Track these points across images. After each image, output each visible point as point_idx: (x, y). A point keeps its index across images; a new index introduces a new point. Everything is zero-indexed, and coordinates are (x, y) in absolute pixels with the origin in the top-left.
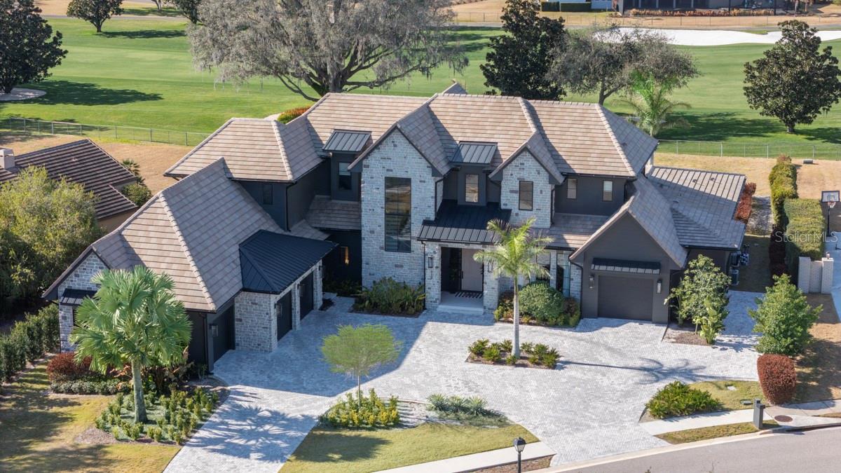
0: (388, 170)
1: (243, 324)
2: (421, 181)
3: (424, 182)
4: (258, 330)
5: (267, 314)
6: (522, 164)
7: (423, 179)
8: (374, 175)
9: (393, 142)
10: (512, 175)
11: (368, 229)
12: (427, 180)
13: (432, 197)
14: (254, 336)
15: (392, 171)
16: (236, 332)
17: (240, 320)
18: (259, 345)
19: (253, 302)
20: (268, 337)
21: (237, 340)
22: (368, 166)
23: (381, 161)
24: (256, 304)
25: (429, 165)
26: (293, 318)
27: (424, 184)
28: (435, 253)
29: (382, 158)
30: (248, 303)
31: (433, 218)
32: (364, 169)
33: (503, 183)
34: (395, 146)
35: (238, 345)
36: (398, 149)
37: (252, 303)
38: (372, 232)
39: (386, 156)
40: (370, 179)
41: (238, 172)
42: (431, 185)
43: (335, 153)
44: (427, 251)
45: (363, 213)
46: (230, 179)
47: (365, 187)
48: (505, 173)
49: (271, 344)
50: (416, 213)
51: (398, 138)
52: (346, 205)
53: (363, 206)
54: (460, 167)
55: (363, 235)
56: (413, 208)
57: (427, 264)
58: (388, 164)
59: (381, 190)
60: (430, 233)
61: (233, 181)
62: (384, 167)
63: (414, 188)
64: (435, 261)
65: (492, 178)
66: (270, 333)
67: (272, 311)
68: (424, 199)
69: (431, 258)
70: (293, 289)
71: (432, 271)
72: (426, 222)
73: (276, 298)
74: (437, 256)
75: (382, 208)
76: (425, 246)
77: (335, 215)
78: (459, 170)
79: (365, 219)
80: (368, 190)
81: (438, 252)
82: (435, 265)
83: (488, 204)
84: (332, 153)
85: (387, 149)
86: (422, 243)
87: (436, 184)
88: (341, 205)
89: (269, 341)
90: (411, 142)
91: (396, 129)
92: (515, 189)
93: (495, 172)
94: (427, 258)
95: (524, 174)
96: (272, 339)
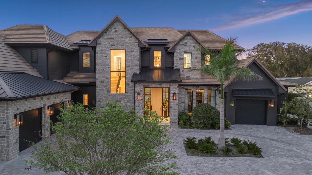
0: (112, 45)
2: (131, 51)
3: (133, 51)
6: (185, 43)
7: (132, 50)
8: (104, 49)
9: (115, 29)
10: (180, 49)
11: (100, 80)
12: (135, 51)
13: (138, 60)
15: (114, 45)
20: (5, 145)
22: (100, 44)
23: (108, 40)
25: (137, 41)
27: (134, 53)
28: (141, 91)
29: (108, 38)
31: (138, 72)
32: (98, 45)
33: (175, 54)
34: (116, 31)
36: (117, 33)
38: (103, 82)
39: (111, 37)
40: (101, 51)
41: (14, 41)
42: (137, 53)
43: (81, 46)
44: (136, 90)
45: (97, 72)
46: (6, 44)
47: (98, 56)
48: (176, 48)
49: (8, 152)
50: (128, 70)
51: (118, 26)
52: (87, 74)
53: (97, 67)
54: (151, 47)
55: (97, 85)
56: (127, 67)
57: (136, 98)
58: (112, 42)
59: (108, 57)
60: (138, 78)
61: (8, 45)
62: (109, 44)
63: (128, 56)
64: (141, 96)
65: (169, 50)
66: (7, 142)
67: (10, 121)
68: (133, 61)
69: (139, 94)
70: (43, 109)
71: (139, 102)
72: (135, 75)
73: (18, 109)
74: (142, 93)
75: (108, 68)
76: (135, 87)
77: (80, 78)
78: (150, 49)
79: (98, 75)
80: (100, 58)
81: (143, 90)
82: (141, 98)
83: (166, 67)
84: (79, 46)
85: (111, 33)
86: (134, 84)
87: (140, 53)
88: (84, 74)
89: (6, 150)
90: (126, 28)
91: (117, 20)
92: (182, 57)
93: (171, 48)
94: (136, 94)
95: (186, 49)
96: (10, 148)
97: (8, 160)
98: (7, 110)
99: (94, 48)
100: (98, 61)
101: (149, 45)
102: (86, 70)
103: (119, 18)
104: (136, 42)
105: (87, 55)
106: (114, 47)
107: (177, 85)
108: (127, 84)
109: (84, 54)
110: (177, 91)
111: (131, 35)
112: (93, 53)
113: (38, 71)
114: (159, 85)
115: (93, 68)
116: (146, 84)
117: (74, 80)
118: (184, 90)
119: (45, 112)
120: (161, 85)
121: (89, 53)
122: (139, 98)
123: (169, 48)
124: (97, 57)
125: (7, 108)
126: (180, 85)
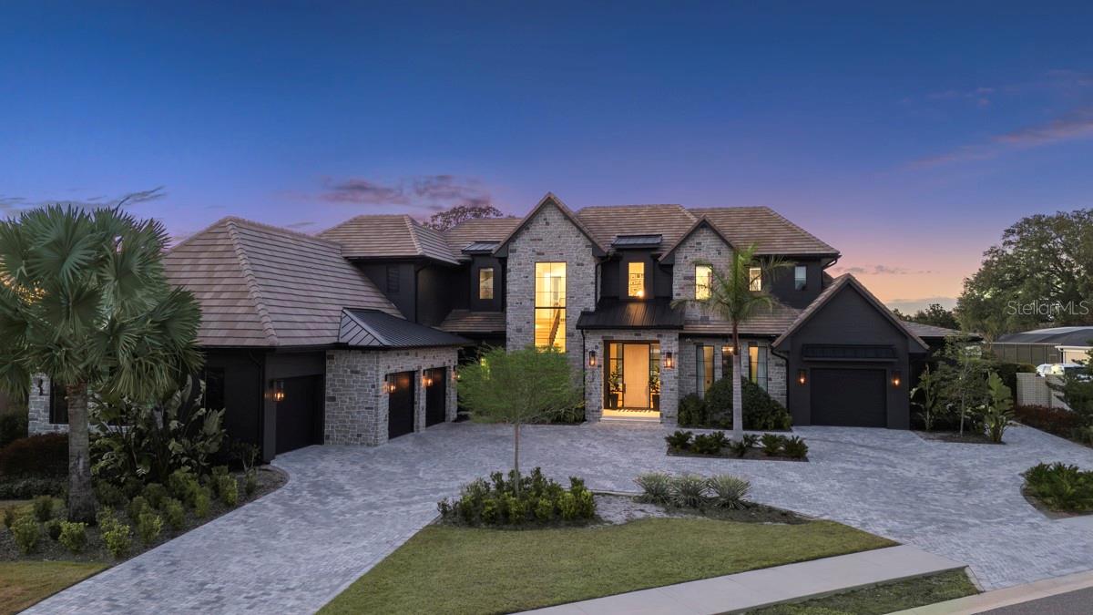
0: (538, 254)
1: (337, 405)
2: (578, 265)
3: (582, 265)
4: (359, 413)
5: (373, 386)
6: (698, 244)
7: (581, 262)
8: (522, 261)
9: (545, 219)
10: (686, 257)
11: (514, 327)
12: (585, 263)
13: (592, 283)
14: (352, 422)
15: (543, 254)
16: (326, 419)
17: (333, 399)
18: (359, 436)
19: (354, 369)
20: (373, 422)
21: (327, 431)
22: (515, 251)
23: (531, 243)
24: (357, 372)
25: (590, 244)
26: (416, 416)
27: (583, 268)
28: (597, 347)
29: (531, 240)
30: (346, 371)
31: (592, 308)
32: (510, 254)
33: (675, 269)
34: (547, 224)
35: (328, 437)
36: (550, 228)
37: (352, 372)
38: (519, 330)
39: (537, 237)
40: (517, 266)
41: (358, 252)
42: (590, 268)
43: (475, 255)
44: (587, 345)
45: (509, 308)
46: (346, 258)
47: (511, 276)
48: (677, 255)
49: (377, 433)
50: (571, 304)
51: (552, 215)
52: (488, 315)
53: (509, 299)
54: (621, 254)
55: (508, 336)
56: (569, 297)
57: (587, 362)
58: (539, 247)
59: (530, 278)
60: (592, 322)
61: (350, 260)
62: (534, 251)
63: (570, 274)
64: (597, 358)
65: (660, 259)
66: (376, 416)
67: (380, 383)
68: (583, 285)
69: (593, 354)
70: (416, 375)
71: (593, 372)
72: (585, 314)
73: (389, 367)
74: (600, 352)
75: (531, 300)
76: (584, 338)
77: (474, 323)
78: (621, 257)
79: (510, 315)
80: (515, 280)
81: (601, 347)
82: (597, 363)
83: (656, 298)
84: (472, 255)
85: (538, 229)
86: (582, 332)
87: (596, 267)
88: (482, 315)
89: (373, 429)
90: (567, 217)
91: (549, 202)
92: (690, 274)
93: (665, 255)
94: (587, 354)
95: (700, 256)
96: (379, 427)
97: (376, 445)
98: (377, 367)
99: (503, 261)
100: (509, 287)
101: (619, 250)
102: (486, 305)
103: (552, 197)
104: (587, 246)
105: (487, 273)
106: (542, 257)
107: (675, 335)
108: (568, 335)
109: (482, 271)
110: (675, 349)
111: (577, 232)
112: (500, 270)
113: (398, 309)
114: (636, 335)
115: (499, 302)
116: (608, 334)
117: (462, 327)
118: (693, 348)
119: (419, 380)
120: (640, 335)
121: (492, 270)
122: (592, 362)
123: (660, 255)
124: (508, 279)
125: (378, 363)
126: (682, 337)
